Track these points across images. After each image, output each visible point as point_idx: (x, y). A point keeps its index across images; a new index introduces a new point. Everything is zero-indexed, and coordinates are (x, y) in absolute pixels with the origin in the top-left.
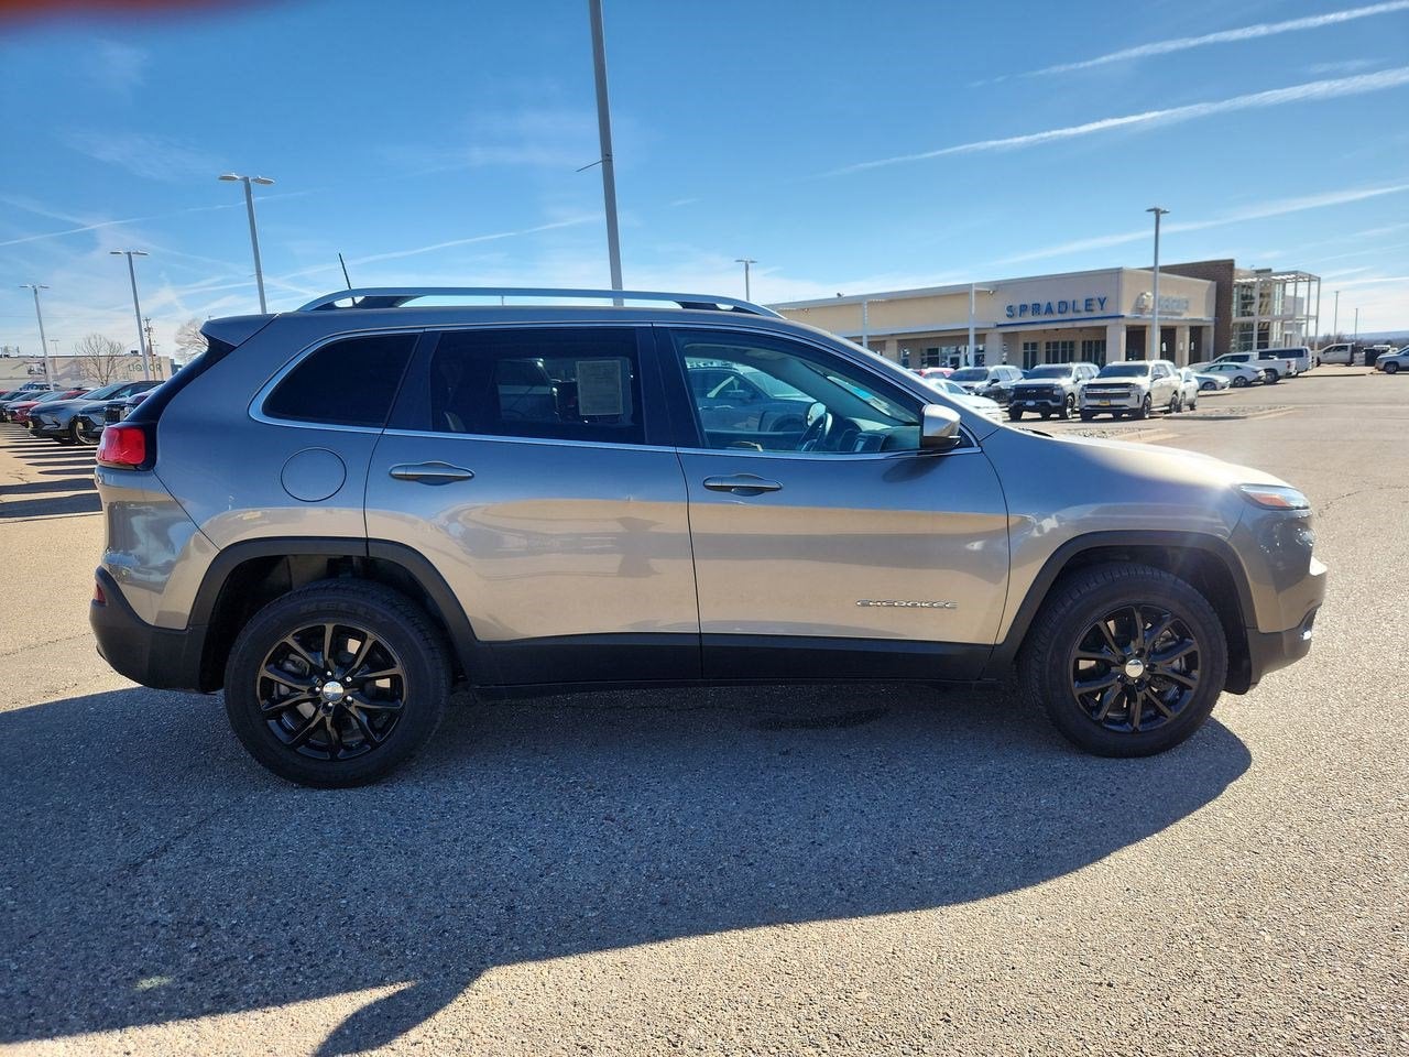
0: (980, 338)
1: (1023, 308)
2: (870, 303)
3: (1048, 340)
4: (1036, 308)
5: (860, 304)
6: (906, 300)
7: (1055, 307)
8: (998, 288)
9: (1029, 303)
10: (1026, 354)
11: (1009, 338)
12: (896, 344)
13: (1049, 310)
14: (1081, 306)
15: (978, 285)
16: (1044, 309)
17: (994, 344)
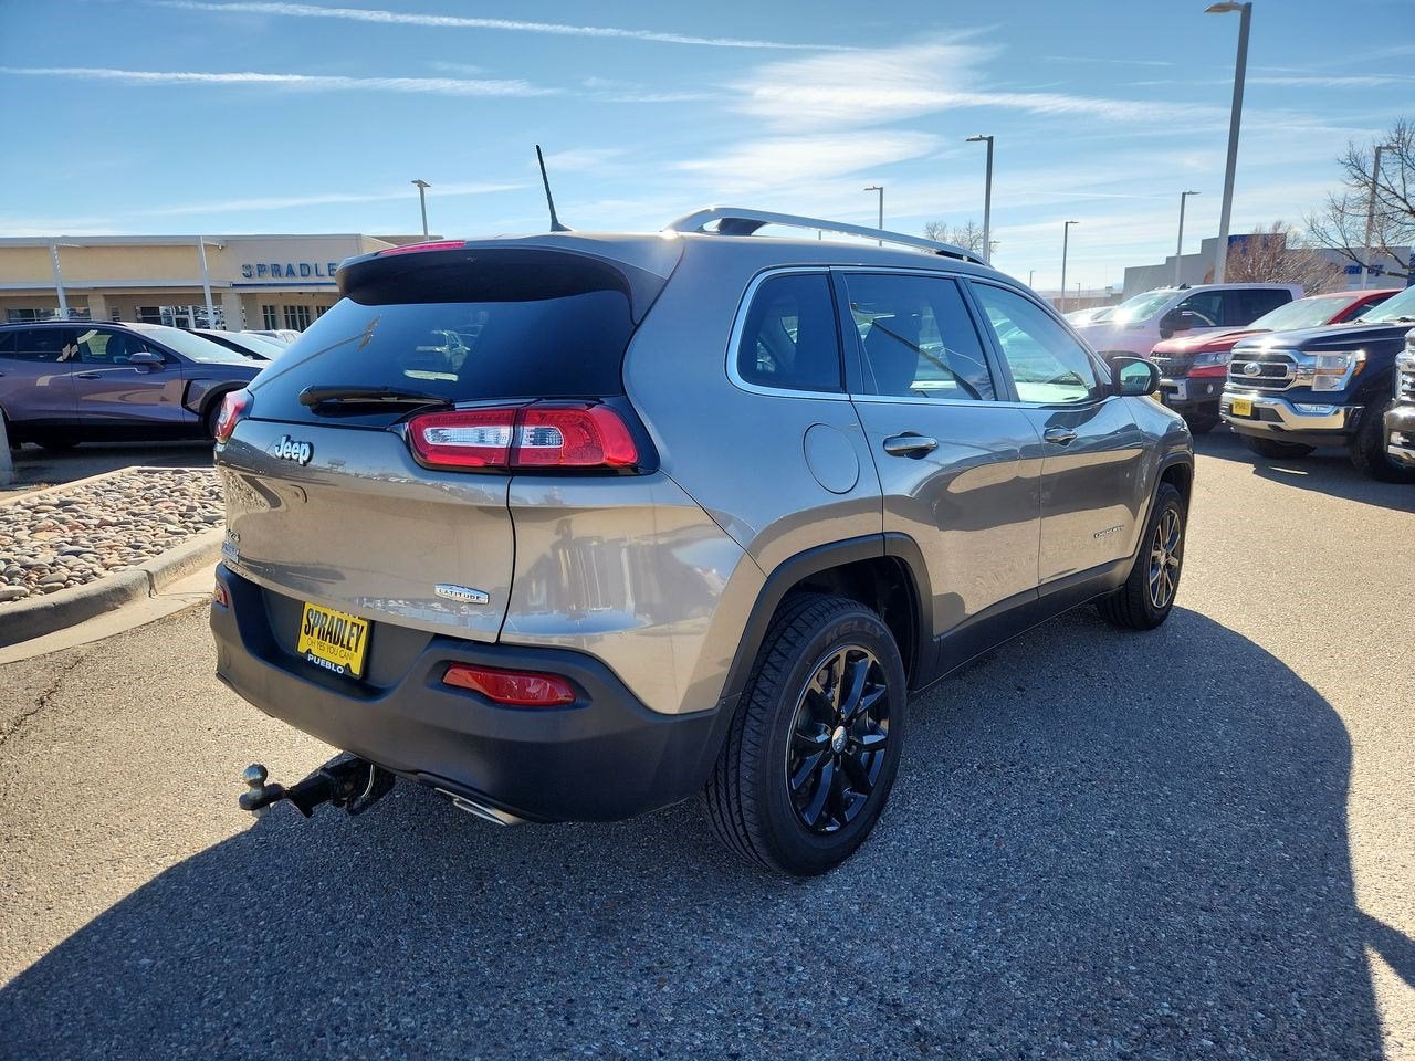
0: (217, 298)
1: (261, 269)
2: (59, 248)
3: (285, 304)
4: (276, 270)
5: (48, 248)
6: (109, 247)
7: (297, 270)
8: (226, 244)
9: (268, 262)
10: (266, 317)
11: (247, 299)
12: (102, 300)
13: (291, 272)
14: (324, 270)
15: (206, 237)
16: (284, 271)
17: (232, 305)
